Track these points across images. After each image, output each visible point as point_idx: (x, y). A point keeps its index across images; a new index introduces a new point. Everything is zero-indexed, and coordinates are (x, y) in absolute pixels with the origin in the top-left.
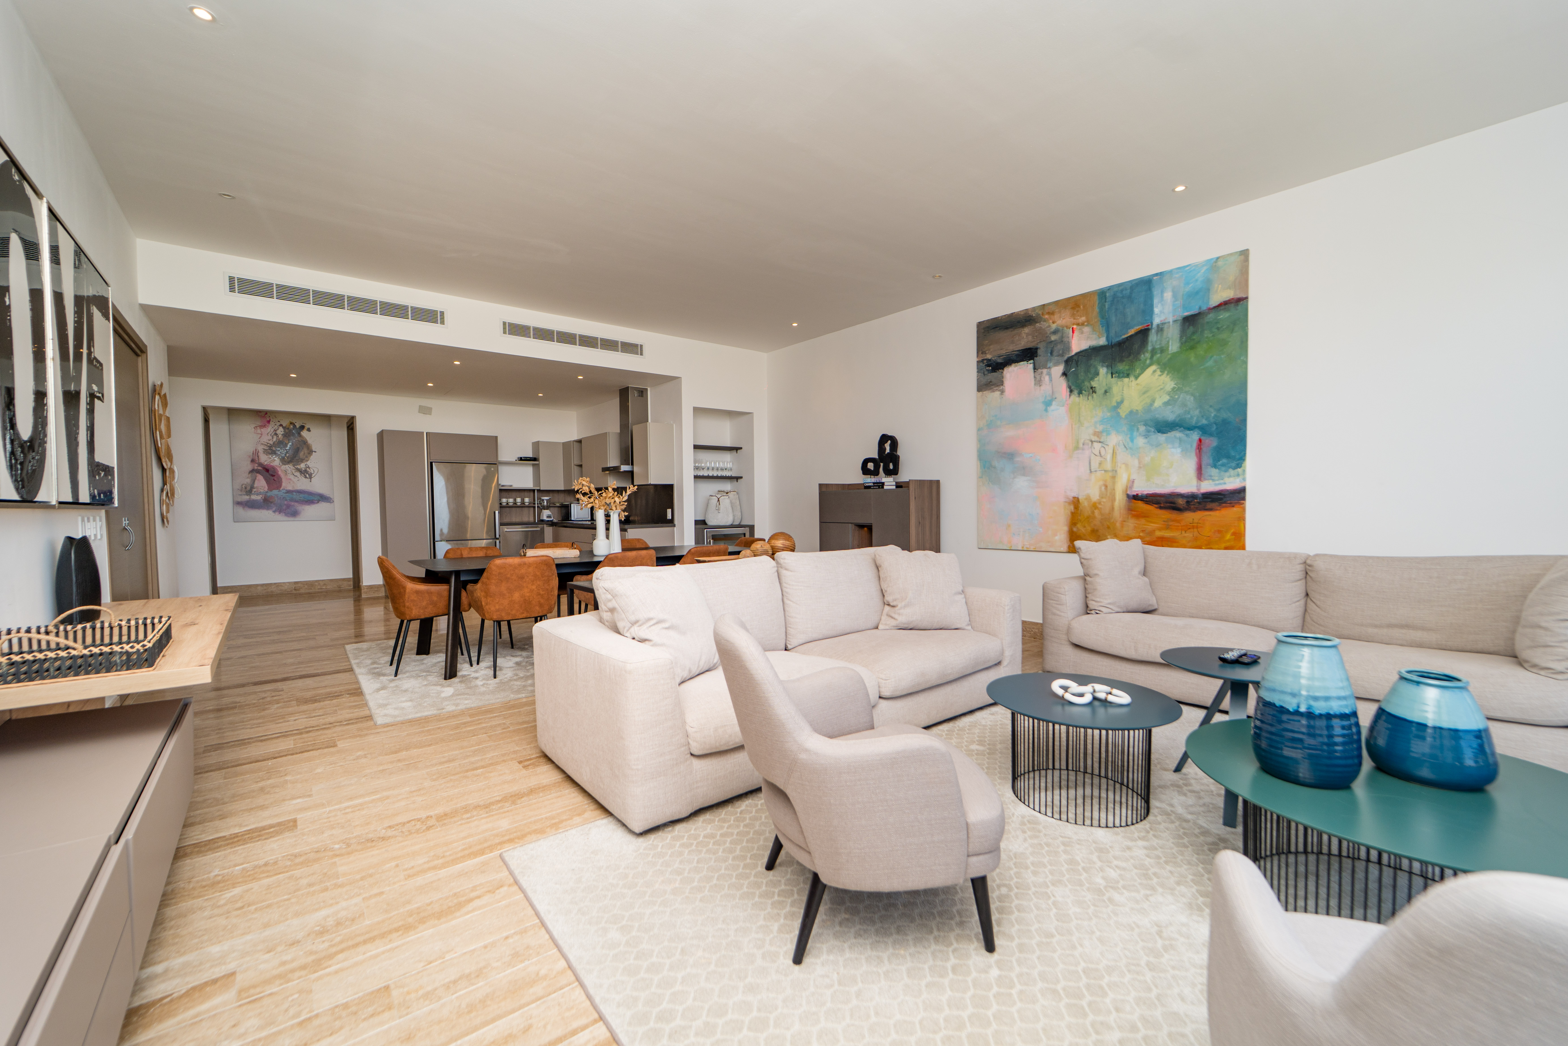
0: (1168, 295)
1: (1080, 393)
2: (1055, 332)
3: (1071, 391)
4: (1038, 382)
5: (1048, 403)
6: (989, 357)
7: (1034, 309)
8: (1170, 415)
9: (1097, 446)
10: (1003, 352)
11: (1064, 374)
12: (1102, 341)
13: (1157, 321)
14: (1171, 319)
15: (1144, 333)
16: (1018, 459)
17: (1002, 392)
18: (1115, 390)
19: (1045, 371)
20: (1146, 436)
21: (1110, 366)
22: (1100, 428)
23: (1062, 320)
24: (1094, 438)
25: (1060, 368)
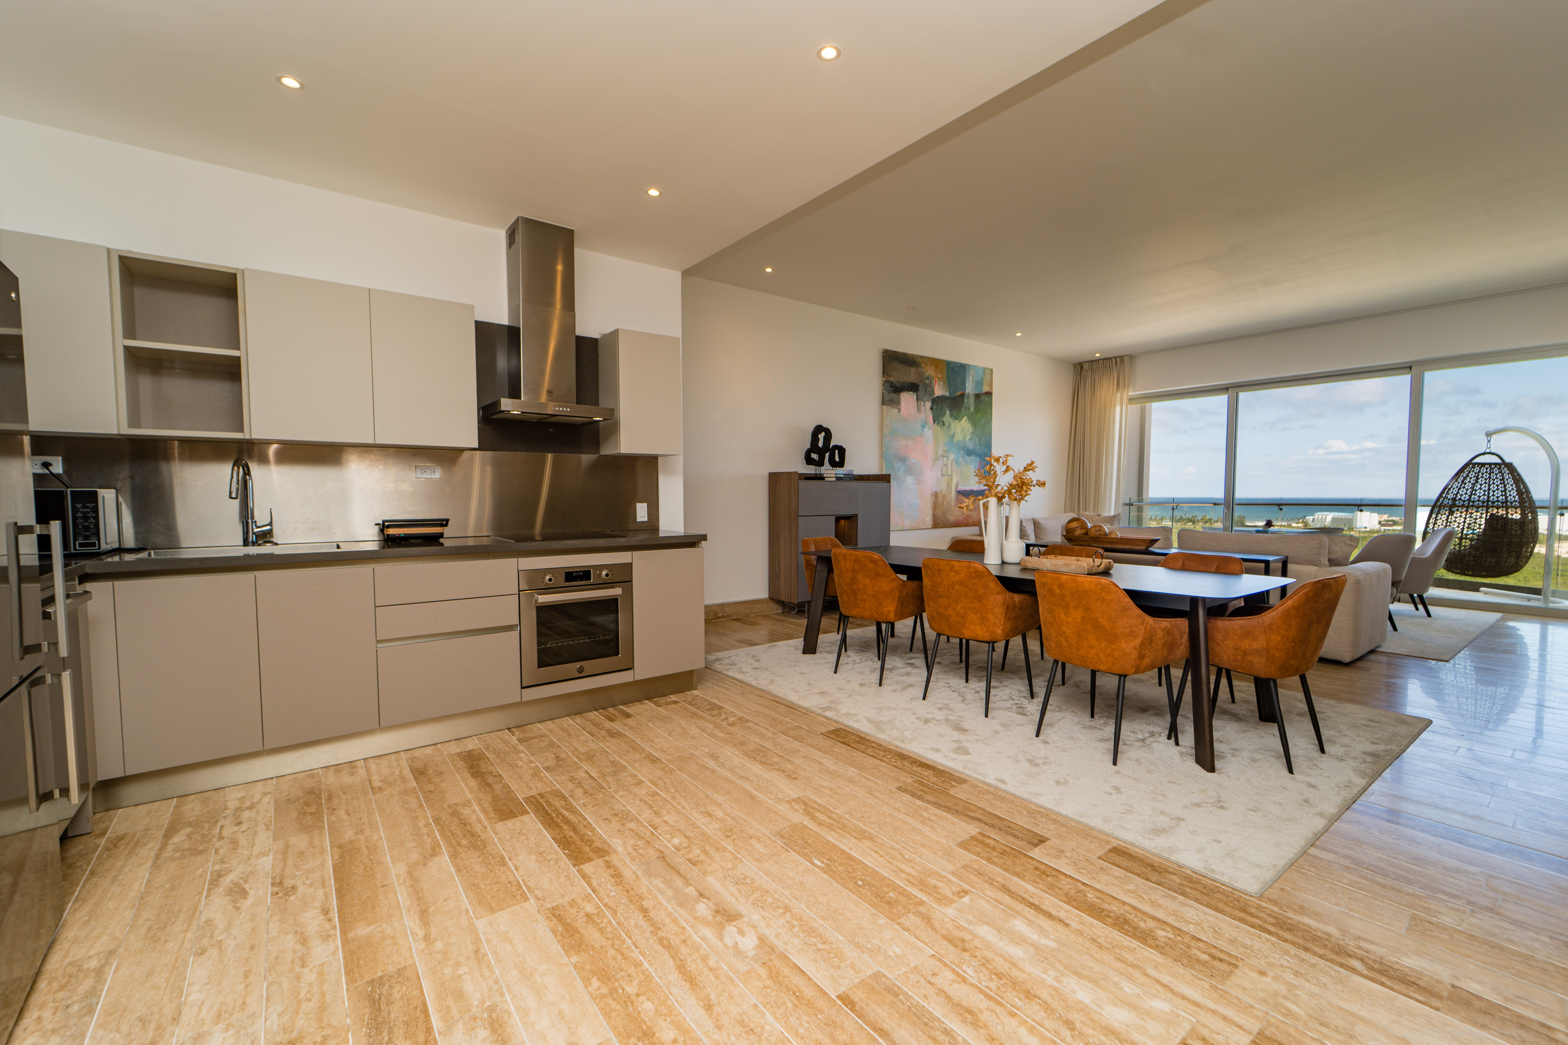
0: (971, 378)
1: (938, 424)
2: (928, 378)
3: (934, 421)
4: (919, 410)
5: (923, 427)
6: (892, 380)
7: (917, 356)
8: (971, 446)
9: (945, 459)
10: (900, 380)
11: (931, 408)
12: (947, 394)
13: (967, 391)
14: (971, 393)
15: (963, 395)
16: (907, 463)
17: (899, 410)
18: (952, 426)
19: (922, 403)
20: (963, 457)
21: (951, 411)
22: (946, 448)
23: (930, 371)
24: (944, 454)
25: (928, 404)
